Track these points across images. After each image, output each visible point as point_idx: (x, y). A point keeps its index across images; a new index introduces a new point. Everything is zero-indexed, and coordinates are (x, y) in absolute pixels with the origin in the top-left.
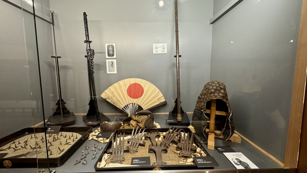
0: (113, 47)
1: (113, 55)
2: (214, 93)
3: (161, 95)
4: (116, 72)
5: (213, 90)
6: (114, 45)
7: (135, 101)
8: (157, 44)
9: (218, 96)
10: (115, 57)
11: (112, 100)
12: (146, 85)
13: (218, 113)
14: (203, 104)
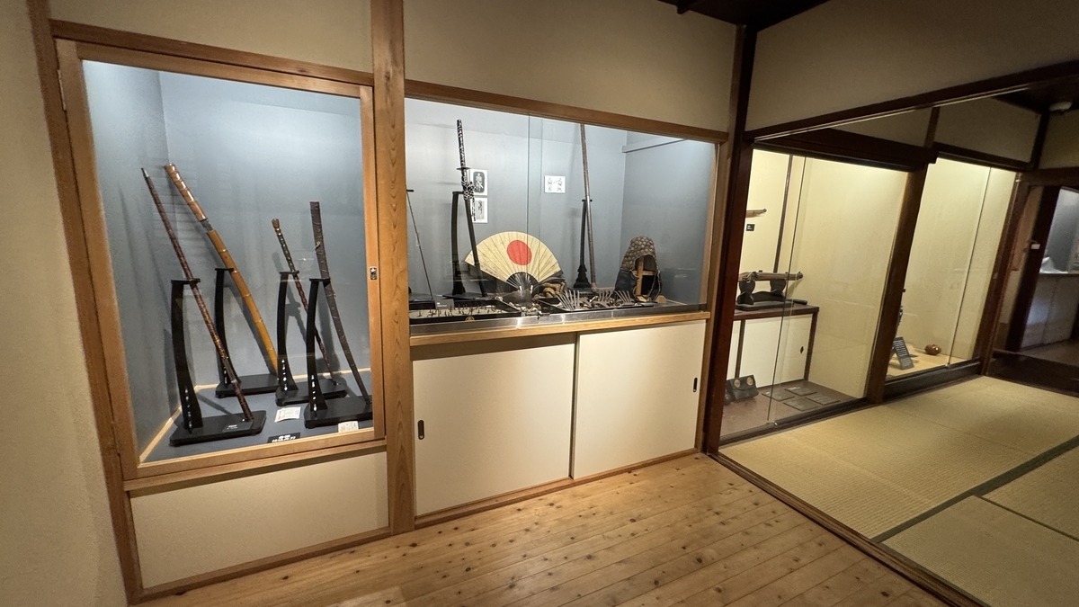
0: (482, 175)
1: (482, 190)
2: (644, 249)
3: (554, 261)
4: (485, 221)
5: (643, 246)
6: (485, 172)
7: (523, 269)
8: (552, 177)
9: (648, 252)
10: (485, 193)
11: (486, 267)
12: (534, 244)
13: (646, 273)
14: (631, 262)
